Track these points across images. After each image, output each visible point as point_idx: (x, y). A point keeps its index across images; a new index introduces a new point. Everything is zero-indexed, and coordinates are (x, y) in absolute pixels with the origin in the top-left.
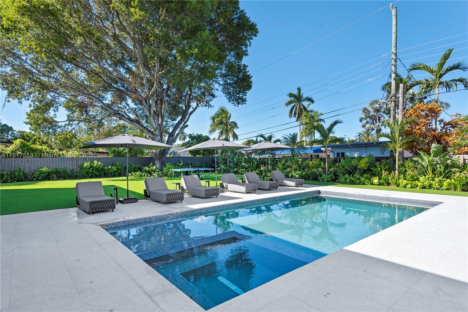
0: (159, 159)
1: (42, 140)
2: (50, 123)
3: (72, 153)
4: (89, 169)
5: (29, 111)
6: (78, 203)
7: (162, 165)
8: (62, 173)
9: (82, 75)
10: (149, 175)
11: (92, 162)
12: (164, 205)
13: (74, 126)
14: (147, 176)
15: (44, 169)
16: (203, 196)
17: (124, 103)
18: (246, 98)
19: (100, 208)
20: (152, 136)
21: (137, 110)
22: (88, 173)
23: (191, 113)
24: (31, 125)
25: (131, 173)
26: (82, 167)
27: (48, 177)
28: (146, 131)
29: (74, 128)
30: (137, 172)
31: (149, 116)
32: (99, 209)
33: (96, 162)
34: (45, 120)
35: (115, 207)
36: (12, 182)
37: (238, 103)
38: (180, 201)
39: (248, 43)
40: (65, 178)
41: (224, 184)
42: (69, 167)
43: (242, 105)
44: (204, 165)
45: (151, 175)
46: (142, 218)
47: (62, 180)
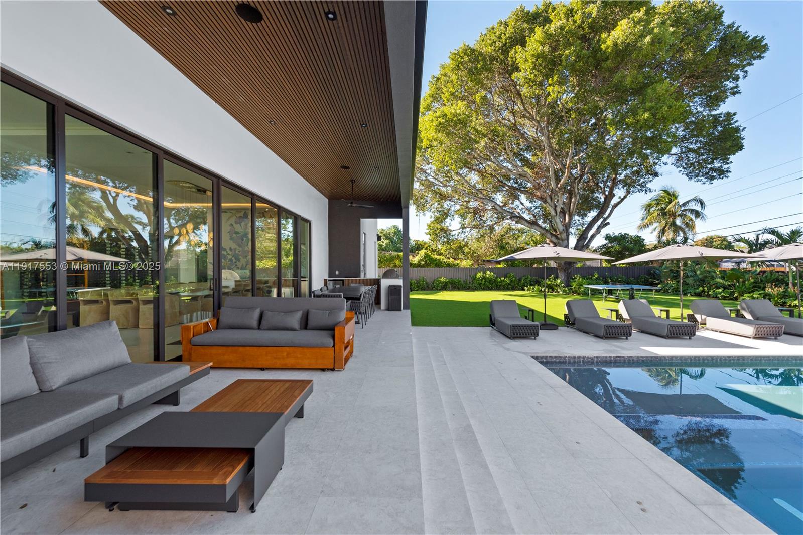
0: (564, 270)
1: (432, 248)
2: (446, 232)
3: (465, 263)
4: (482, 280)
5: (429, 223)
6: (492, 323)
7: (568, 278)
8: (457, 284)
9: (474, 178)
10: (550, 290)
11: (485, 273)
12: (601, 340)
13: (467, 234)
14: (548, 292)
15: (443, 279)
16: (665, 334)
17: (517, 202)
18: (729, 168)
19: (522, 334)
20: (556, 241)
21: (533, 208)
22: (480, 284)
23: (616, 205)
24: (430, 235)
25: (527, 287)
26: (474, 278)
27: (444, 287)
28: (549, 235)
29: (467, 236)
30: (534, 285)
31: (555, 216)
32: (520, 335)
33: (488, 273)
34: (442, 229)
35: (538, 335)
36: (417, 290)
37: (712, 178)
38: (625, 338)
39: (741, 74)
40: (459, 290)
41: (698, 317)
42: (462, 277)
43: (720, 180)
44: (632, 279)
45: (553, 290)
46: (580, 357)
47: (456, 291)
